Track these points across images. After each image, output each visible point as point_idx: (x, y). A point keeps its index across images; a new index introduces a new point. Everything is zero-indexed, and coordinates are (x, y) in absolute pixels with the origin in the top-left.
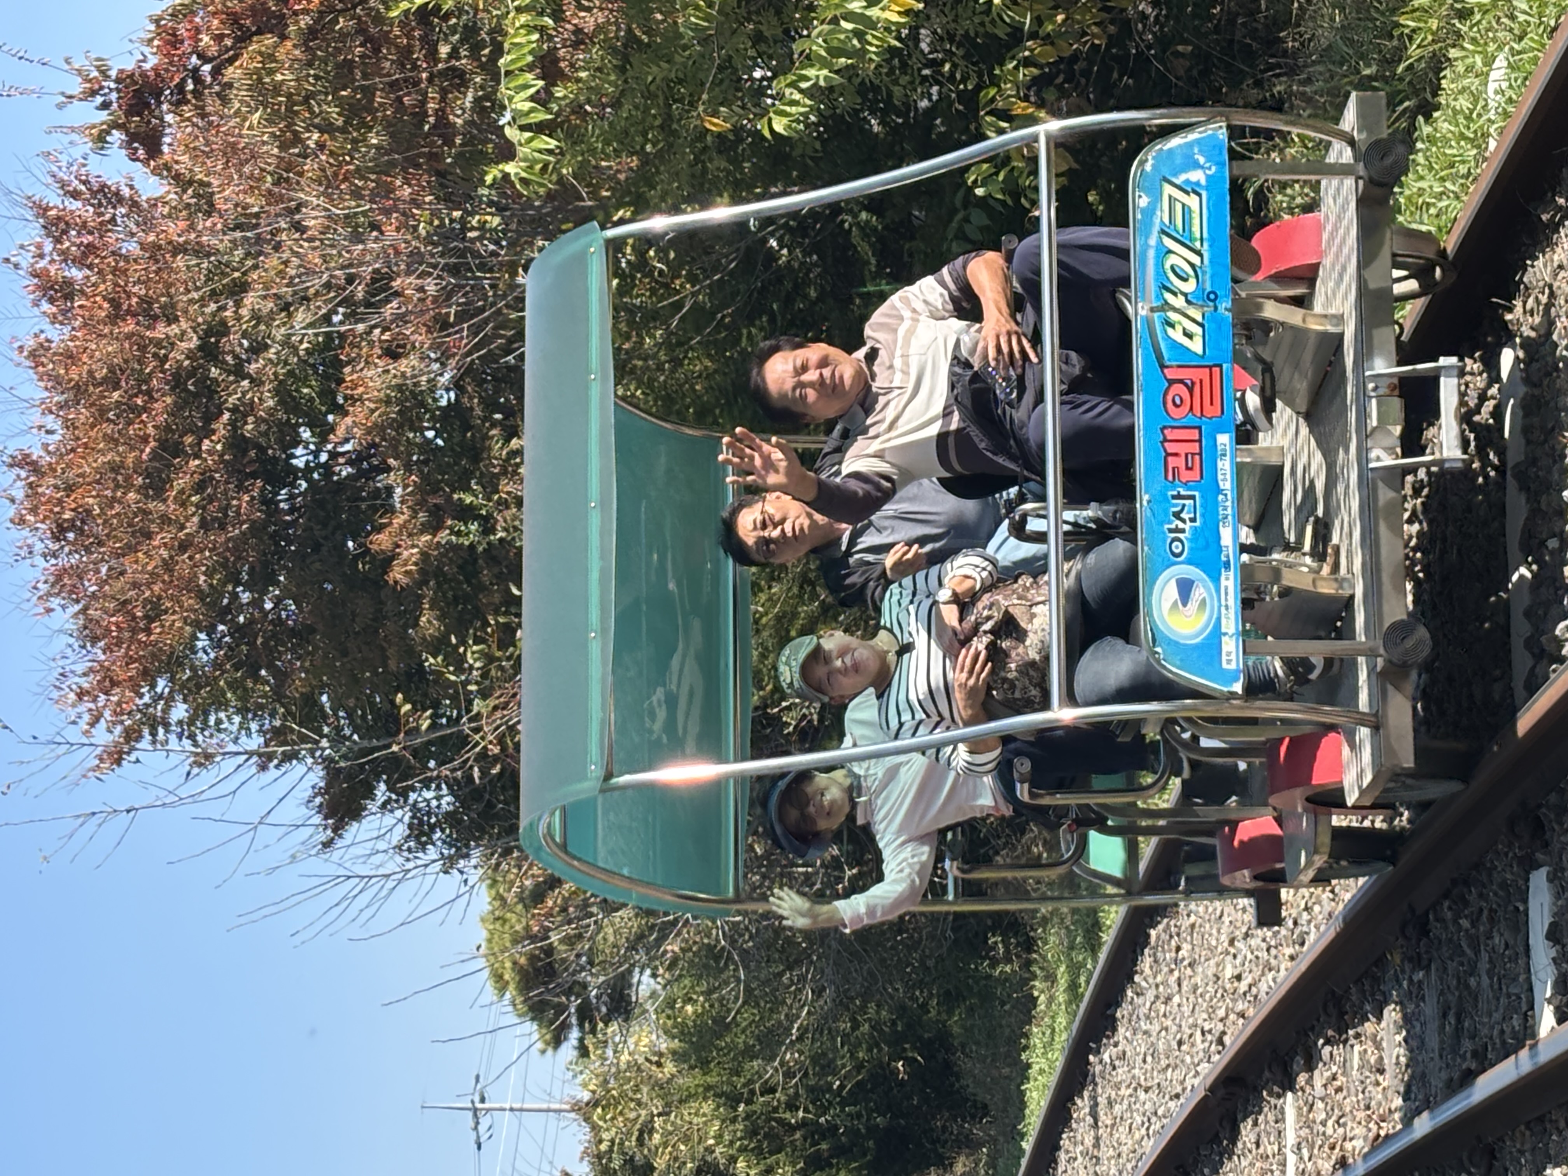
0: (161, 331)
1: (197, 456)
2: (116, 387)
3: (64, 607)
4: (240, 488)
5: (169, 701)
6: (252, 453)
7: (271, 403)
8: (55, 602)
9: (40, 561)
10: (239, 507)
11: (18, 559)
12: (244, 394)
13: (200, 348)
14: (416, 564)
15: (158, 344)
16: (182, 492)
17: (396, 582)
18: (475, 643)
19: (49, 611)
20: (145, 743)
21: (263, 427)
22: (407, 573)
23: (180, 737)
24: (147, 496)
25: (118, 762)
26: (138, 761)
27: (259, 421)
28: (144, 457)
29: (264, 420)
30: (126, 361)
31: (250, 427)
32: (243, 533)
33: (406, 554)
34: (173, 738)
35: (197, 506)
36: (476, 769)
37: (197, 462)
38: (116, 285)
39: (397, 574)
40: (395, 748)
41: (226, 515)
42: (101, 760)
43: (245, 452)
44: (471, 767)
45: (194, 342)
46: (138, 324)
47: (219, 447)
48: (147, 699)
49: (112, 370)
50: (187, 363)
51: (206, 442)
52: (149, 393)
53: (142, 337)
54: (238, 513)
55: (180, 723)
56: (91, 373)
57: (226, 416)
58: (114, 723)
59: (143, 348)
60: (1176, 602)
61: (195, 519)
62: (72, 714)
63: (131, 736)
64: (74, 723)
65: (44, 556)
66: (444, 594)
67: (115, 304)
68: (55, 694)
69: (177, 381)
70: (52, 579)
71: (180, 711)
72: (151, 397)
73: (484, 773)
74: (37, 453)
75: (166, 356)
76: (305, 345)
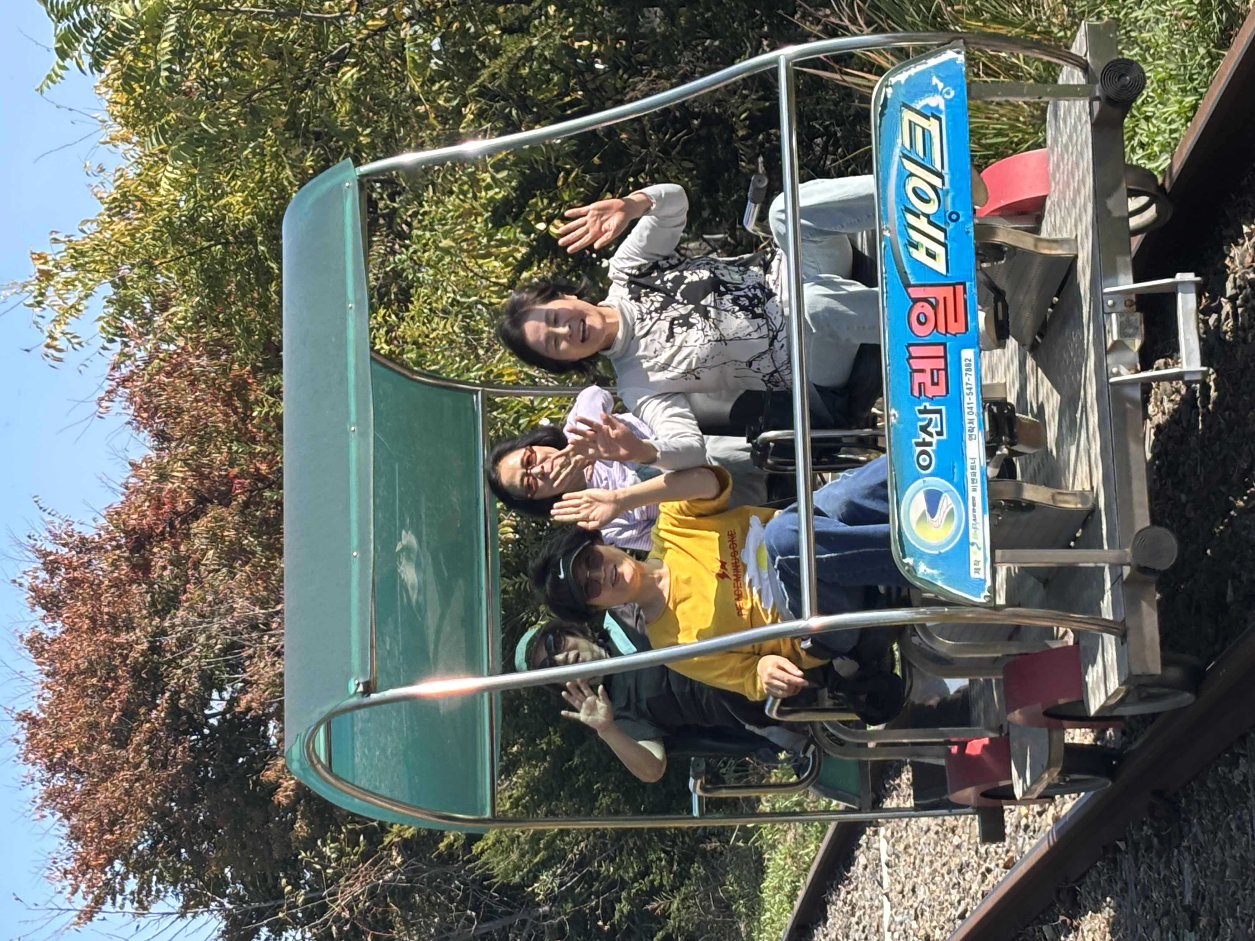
0: (123, 638)
1: (149, 721)
2: (94, 674)
3: (53, 815)
4: (177, 742)
5: (125, 878)
6: (184, 718)
7: (197, 685)
8: (47, 812)
9: (38, 785)
10: (176, 753)
11: (24, 784)
12: (179, 679)
13: (149, 649)
14: (292, 790)
15: (120, 646)
16: (139, 745)
17: (279, 803)
18: (332, 842)
19: (43, 817)
20: (108, 906)
21: (192, 700)
22: (287, 797)
23: (132, 902)
24: (113, 746)
25: (90, 919)
26: (104, 919)
27: (188, 697)
28: (112, 720)
29: (192, 697)
30: (100, 657)
31: (182, 701)
32: (178, 771)
33: (286, 784)
34: (128, 903)
35: (148, 752)
36: (334, 928)
37: (148, 725)
38: (93, 606)
39: (281, 797)
40: (281, 915)
41: (167, 759)
42: (80, 918)
43: (179, 717)
44: (330, 927)
45: (145, 646)
46: (107, 632)
47: (163, 715)
48: (109, 876)
49: (91, 663)
50: (141, 659)
51: (154, 712)
52: (116, 678)
53: (112, 643)
54: (174, 756)
55: (132, 893)
56: (77, 666)
57: (167, 694)
58: (88, 893)
59: (112, 650)
60: (924, 514)
61: (146, 761)
62: (59, 887)
63: (99, 901)
64: (60, 892)
65: (41, 781)
66: (311, 808)
67: (93, 620)
68: (47, 873)
69: (135, 671)
70: (45, 796)
71: (132, 884)
72: (117, 681)
73: (339, 929)
74: (35, 711)
75: (127, 655)
76: (219, 646)
